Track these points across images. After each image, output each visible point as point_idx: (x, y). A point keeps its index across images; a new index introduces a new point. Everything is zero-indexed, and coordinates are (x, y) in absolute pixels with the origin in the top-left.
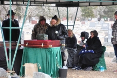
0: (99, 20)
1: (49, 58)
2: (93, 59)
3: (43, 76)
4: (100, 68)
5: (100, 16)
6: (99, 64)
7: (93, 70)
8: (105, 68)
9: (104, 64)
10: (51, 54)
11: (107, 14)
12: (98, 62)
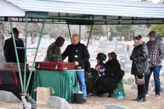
0: (110, 40)
1: (64, 81)
2: (110, 84)
3: (59, 100)
4: (118, 95)
5: (112, 33)
6: (117, 90)
7: (110, 96)
8: (124, 95)
9: (122, 91)
10: (66, 77)
11: (121, 31)
12: (115, 87)
